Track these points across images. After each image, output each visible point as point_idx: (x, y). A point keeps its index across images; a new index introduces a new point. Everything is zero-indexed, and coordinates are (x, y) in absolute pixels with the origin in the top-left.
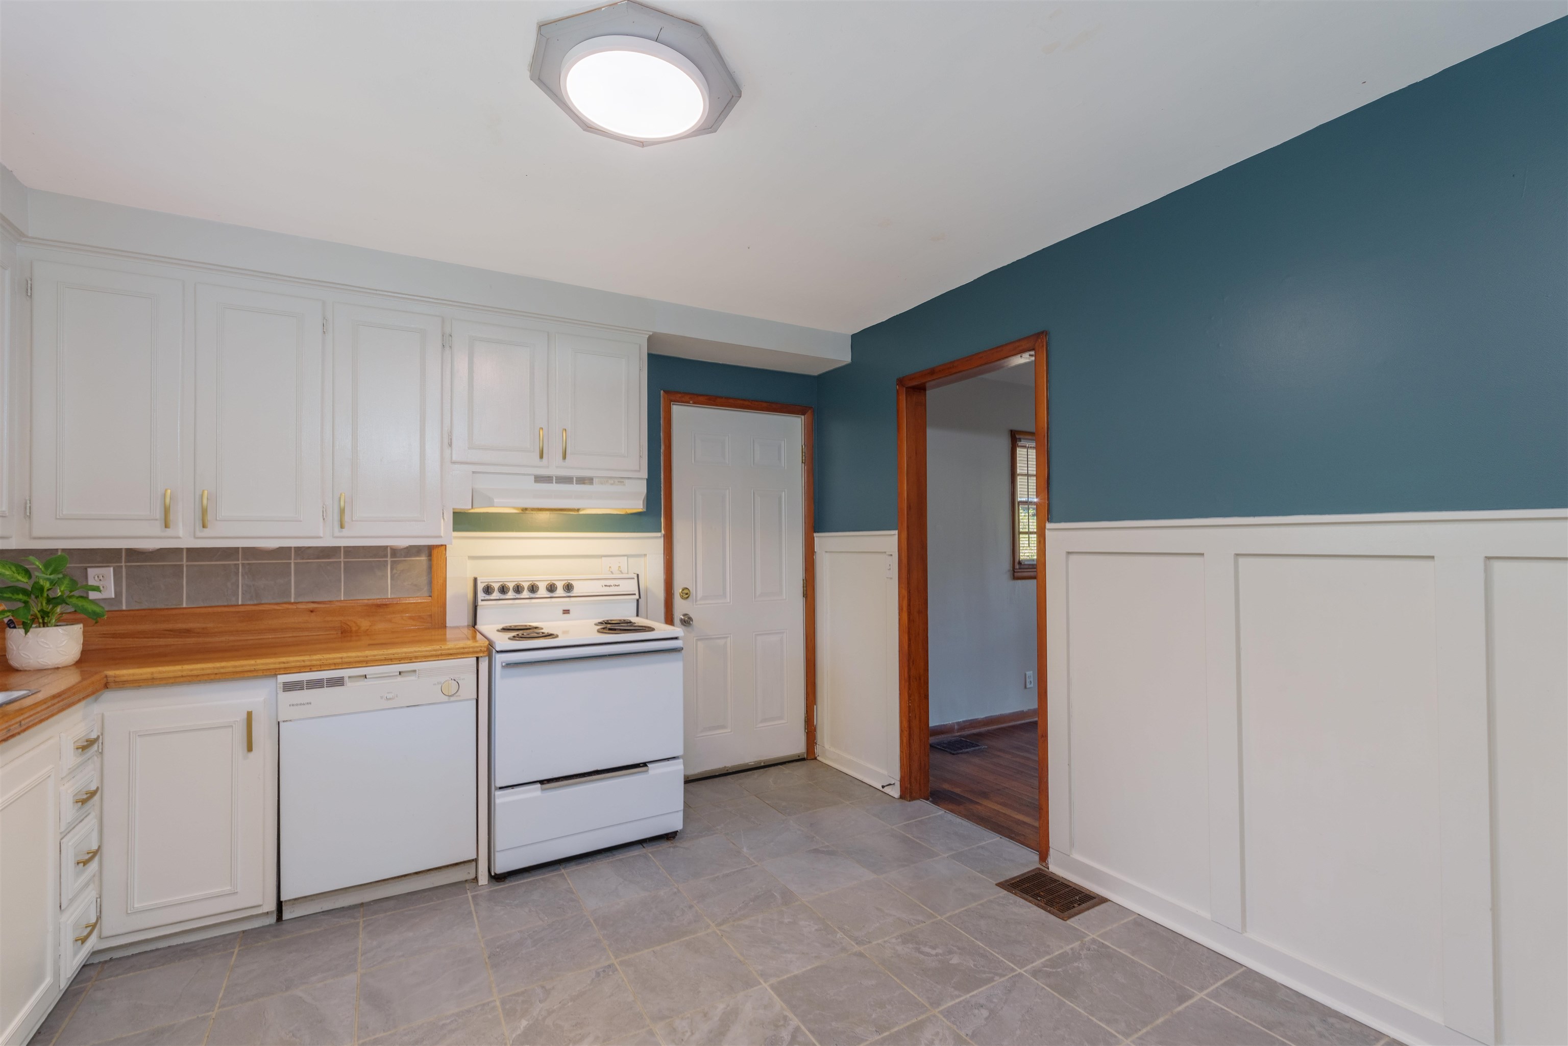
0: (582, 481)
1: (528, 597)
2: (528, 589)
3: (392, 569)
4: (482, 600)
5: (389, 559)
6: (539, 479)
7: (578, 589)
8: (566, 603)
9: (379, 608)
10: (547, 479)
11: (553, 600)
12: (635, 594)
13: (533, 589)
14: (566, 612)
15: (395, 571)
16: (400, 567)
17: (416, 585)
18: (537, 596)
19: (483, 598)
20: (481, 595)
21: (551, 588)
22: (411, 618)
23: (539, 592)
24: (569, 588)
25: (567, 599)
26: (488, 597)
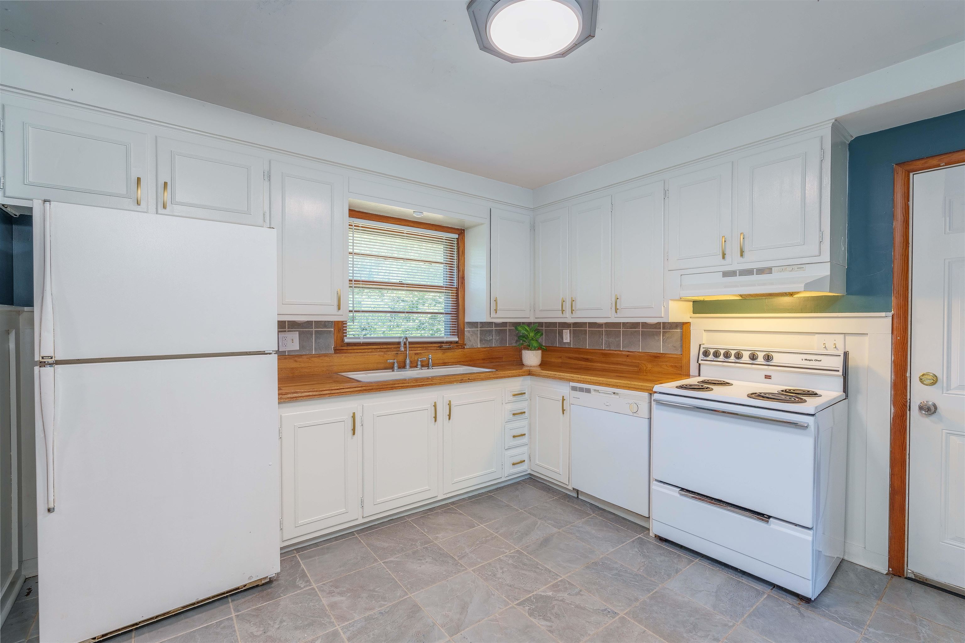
0: (761, 271)
1: (733, 361)
2: (734, 355)
3: (663, 336)
4: (702, 360)
5: (662, 330)
6: (726, 274)
7: (777, 359)
8: (768, 370)
9: (656, 358)
10: (732, 274)
11: (754, 366)
12: (838, 371)
13: (738, 356)
14: (768, 377)
15: (664, 337)
16: (667, 335)
17: (675, 347)
18: (741, 362)
19: (702, 359)
20: (701, 356)
21: (753, 357)
22: (672, 366)
23: (743, 359)
24: (768, 358)
25: (766, 367)
26: (705, 358)
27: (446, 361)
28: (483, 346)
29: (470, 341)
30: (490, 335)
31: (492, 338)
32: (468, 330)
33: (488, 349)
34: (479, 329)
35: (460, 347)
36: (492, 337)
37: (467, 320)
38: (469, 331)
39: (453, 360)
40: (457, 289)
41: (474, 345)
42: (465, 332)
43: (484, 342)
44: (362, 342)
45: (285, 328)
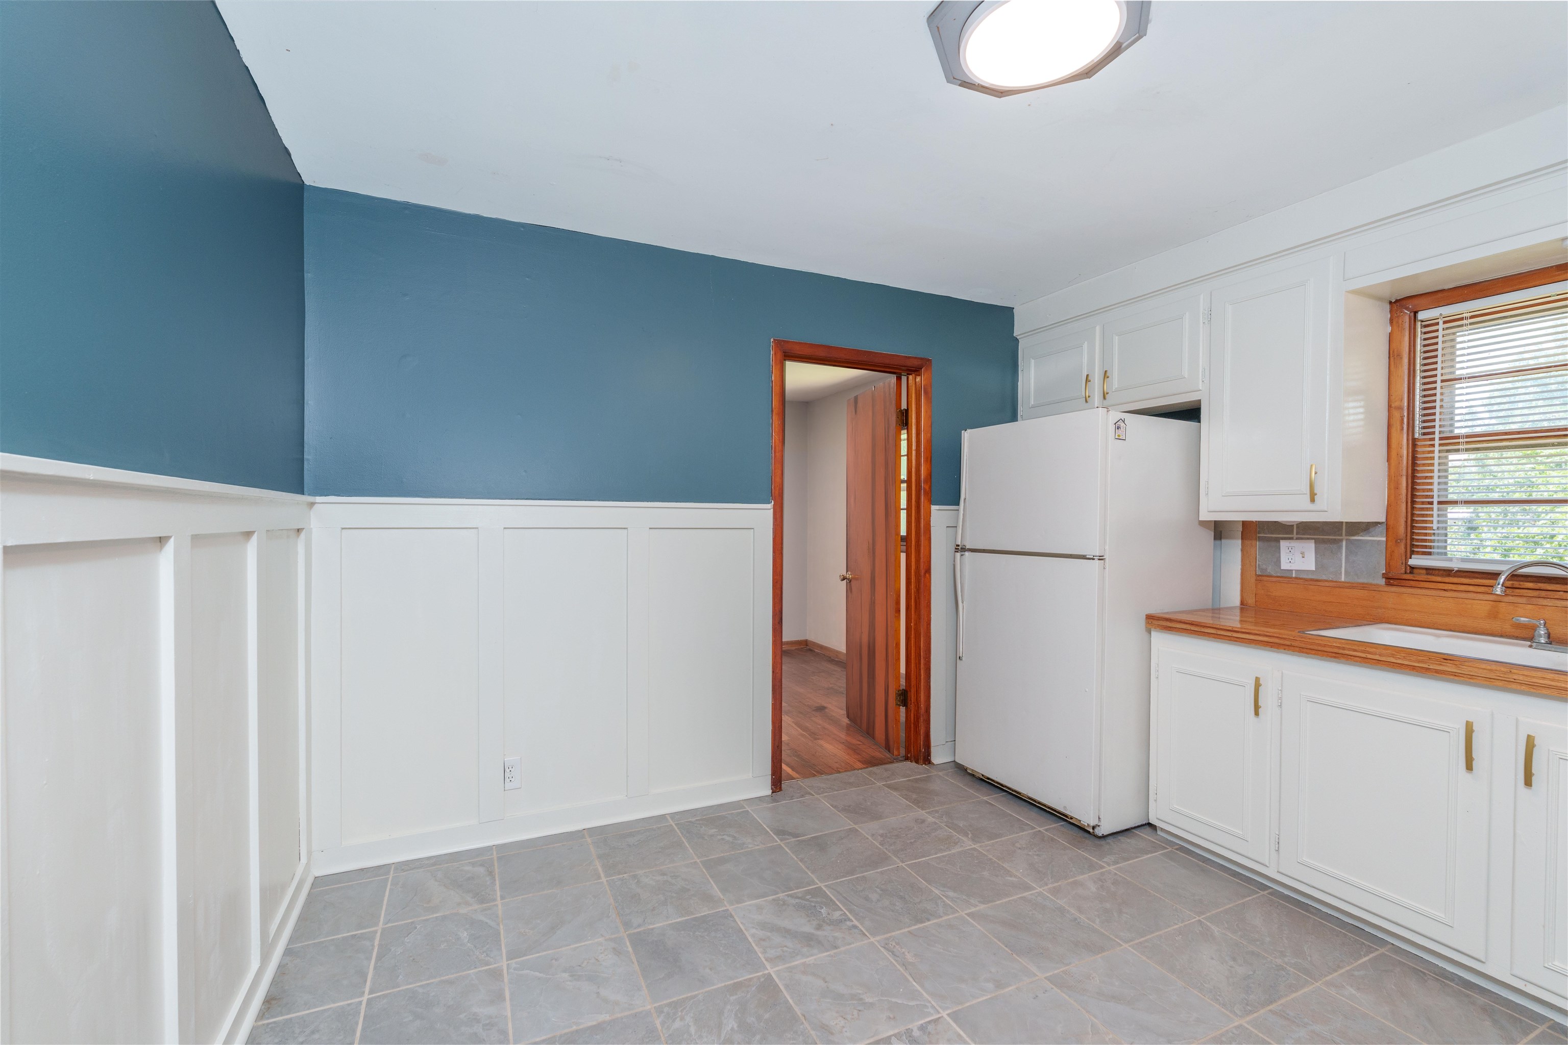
44: (1457, 569)
45: (1292, 532)
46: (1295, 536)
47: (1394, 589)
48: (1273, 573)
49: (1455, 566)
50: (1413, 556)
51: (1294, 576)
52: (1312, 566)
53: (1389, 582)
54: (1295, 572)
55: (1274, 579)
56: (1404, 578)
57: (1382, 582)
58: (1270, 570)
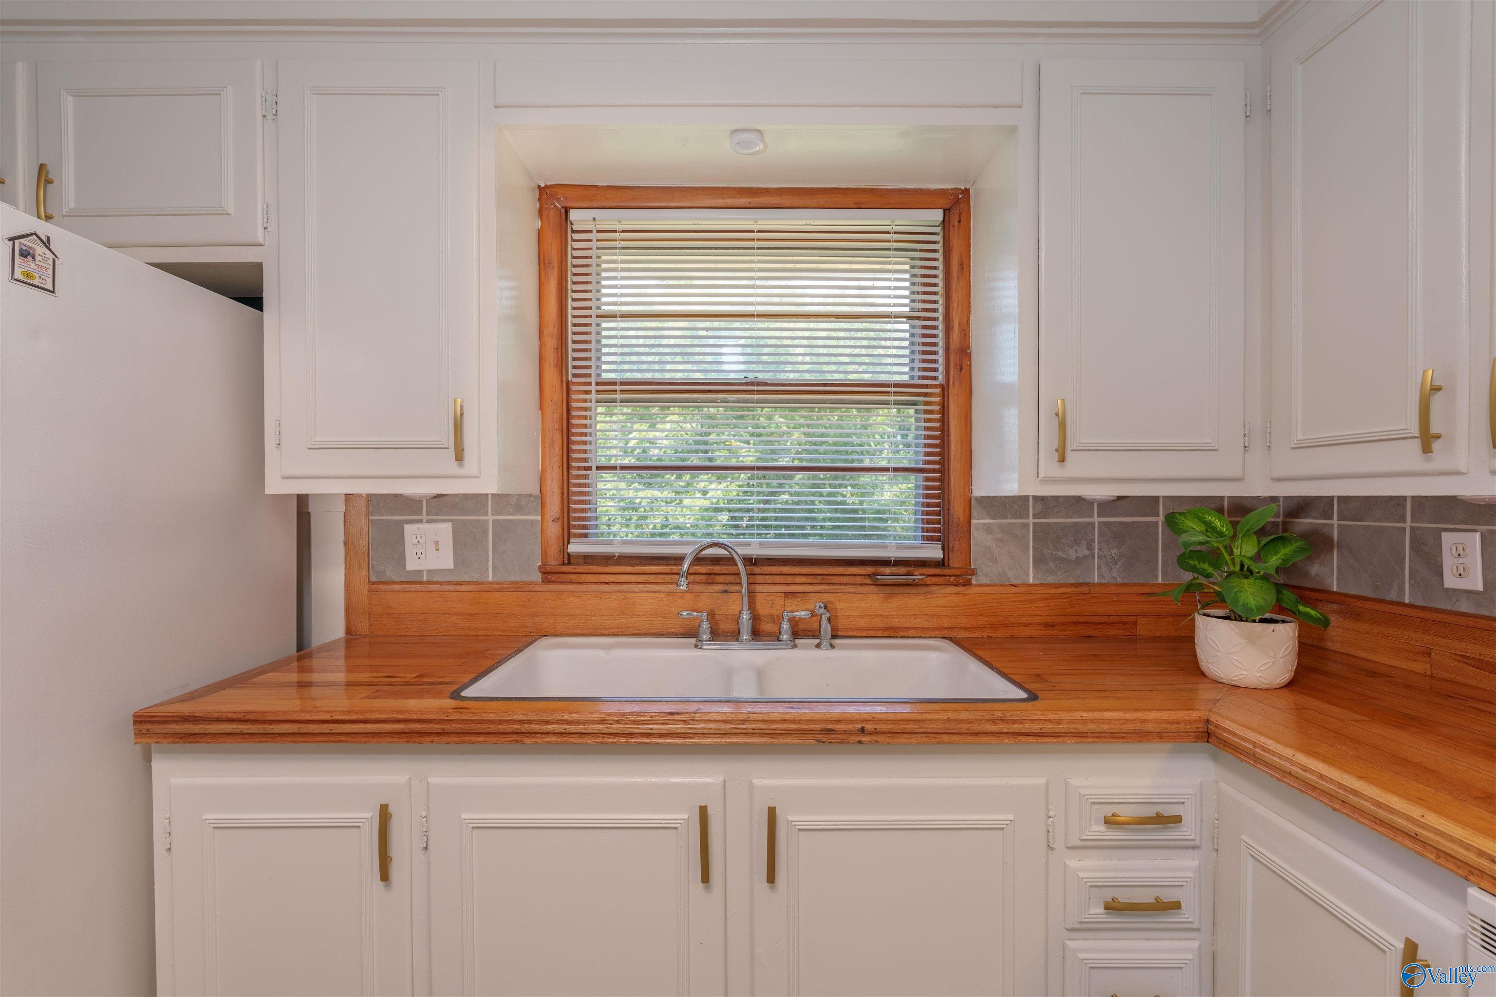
27: (895, 623)
28: (1050, 579)
29: (994, 560)
30: (1077, 542)
31: (1087, 552)
32: (984, 524)
33: (1068, 590)
34: (1031, 521)
35: (952, 579)
36: (1090, 548)
37: (981, 488)
38: (988, 529)
39: (922, 622)
40: (944, 389)
41: (1010, 574)
42: (974, 533)
43: (1052, 565)
44: (618, 554)
45: (420, 512)
46: (424, 517)
47: (552, 587)
48: (395, 578)
49: (616, 549)
50: (572, 540)
51: (425, 579)
52: (447, 562)
53: (546, 578)
54: (427, 574)
55: (396, 587)
56: (563, 571)
57: (538, 577)
58: (391, 574)
